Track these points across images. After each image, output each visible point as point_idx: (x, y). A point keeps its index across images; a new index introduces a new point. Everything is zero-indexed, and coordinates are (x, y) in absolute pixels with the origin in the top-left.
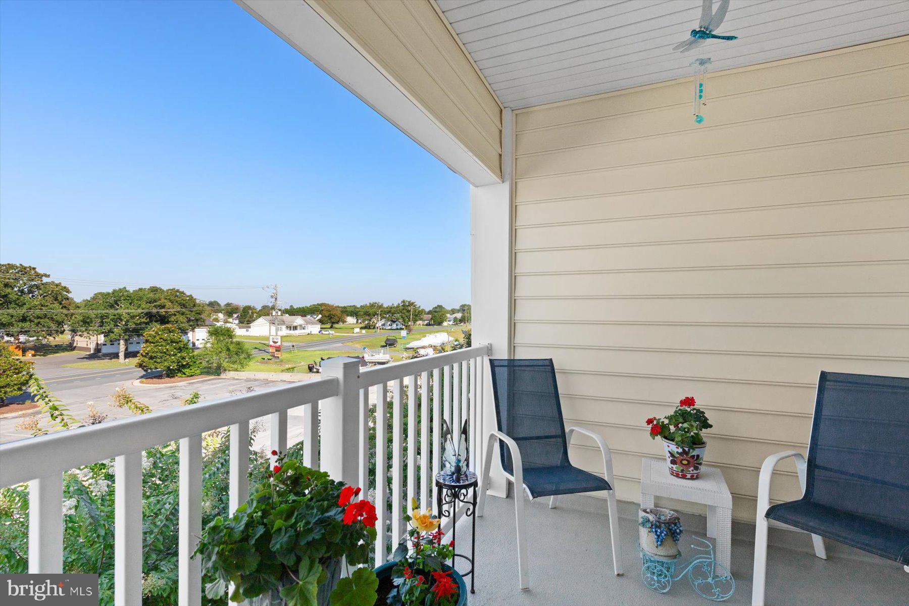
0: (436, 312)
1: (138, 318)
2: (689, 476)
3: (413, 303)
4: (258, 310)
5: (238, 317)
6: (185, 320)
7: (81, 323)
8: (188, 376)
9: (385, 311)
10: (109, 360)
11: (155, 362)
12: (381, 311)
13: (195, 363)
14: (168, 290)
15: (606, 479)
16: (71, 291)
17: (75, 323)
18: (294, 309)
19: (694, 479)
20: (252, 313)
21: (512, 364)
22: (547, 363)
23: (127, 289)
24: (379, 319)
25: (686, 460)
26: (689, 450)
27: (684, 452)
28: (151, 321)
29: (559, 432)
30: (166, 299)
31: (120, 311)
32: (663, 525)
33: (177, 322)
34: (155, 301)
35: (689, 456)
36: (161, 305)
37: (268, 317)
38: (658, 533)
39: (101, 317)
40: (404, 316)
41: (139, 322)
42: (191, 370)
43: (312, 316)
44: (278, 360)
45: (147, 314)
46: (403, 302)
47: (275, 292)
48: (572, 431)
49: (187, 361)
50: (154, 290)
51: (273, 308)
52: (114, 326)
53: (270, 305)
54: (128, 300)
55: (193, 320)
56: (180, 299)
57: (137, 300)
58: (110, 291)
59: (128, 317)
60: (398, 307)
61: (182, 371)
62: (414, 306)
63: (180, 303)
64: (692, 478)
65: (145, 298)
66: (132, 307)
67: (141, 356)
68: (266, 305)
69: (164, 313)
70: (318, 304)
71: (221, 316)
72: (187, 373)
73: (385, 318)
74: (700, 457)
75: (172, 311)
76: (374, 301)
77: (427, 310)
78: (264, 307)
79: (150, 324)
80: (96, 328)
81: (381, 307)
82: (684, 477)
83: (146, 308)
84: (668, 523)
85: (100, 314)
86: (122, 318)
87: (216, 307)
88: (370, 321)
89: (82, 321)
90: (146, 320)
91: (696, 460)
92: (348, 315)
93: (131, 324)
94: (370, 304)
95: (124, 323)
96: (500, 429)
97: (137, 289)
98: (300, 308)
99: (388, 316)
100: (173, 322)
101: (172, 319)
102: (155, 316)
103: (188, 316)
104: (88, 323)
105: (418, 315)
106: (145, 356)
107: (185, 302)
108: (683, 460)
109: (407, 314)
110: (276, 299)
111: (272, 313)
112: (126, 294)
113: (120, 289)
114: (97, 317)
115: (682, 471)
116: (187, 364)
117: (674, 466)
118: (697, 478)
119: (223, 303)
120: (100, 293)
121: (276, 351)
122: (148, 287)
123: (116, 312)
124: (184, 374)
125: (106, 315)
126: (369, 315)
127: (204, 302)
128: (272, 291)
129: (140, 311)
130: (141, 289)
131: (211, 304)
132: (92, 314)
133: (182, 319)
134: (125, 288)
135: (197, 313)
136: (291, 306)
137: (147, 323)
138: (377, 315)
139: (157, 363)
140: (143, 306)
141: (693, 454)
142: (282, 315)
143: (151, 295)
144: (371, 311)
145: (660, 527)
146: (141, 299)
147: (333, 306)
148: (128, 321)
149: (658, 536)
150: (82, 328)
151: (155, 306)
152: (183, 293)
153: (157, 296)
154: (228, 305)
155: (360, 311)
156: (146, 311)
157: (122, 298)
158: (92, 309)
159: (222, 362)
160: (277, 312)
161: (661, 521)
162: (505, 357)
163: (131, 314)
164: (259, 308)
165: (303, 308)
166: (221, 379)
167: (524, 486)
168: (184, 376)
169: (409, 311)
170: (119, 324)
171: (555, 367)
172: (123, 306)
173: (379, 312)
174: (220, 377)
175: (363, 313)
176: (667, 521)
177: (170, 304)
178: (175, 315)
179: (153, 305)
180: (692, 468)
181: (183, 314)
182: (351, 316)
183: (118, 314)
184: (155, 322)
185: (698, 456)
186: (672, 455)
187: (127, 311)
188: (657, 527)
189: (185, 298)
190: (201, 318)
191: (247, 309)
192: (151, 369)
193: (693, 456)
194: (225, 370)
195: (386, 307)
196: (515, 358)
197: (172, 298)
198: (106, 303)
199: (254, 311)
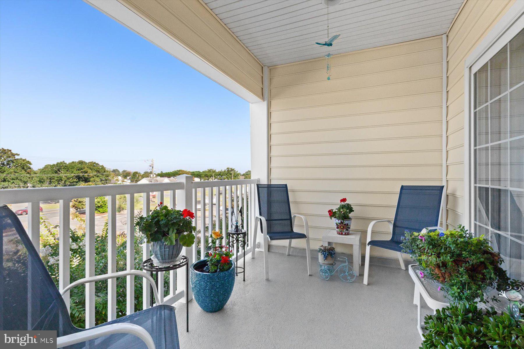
0: (247, 174)
1: (71, 179)
2: (344, 233)
3: (233, 169)
4: (142, 174)
5: (130, 178)
6: (99, 180)
7: (38, 182)
8: (101, 213)
9: (217, 174)
10: (55, 204)
11: (82, 204)
12: (215, 174)
13: (105, 205)
14: (89, 162)
15: (305, 234)
16: (32, 163)
17: (35, 182)
18: (163, 173)
19: (347, 235)
20: (139, 176)
21: (269, 187)
22: (284, 186)
23: (65, 162)
24: (214, 179)
25: (343, 226)
26: (343, 221)
27: (342, 223)
28: (79, 181)
29: (289, 218)
30: (88, 168)
31: (61, 175)
32: (326, 251)
33: (94, 181)
34: (82, 169)
35: (343, 224)
36: (85, 172)
37: (148, 178)
38: (324, 254)
39: (50, 178)
40: (228, 177)
41: (72, 181)
42: (103, 209)
43: (174, 178)
44: (154, 203)
45: (76, 177)
46: (228, 168)
47: (152, 163)
48: (295, 216)
49: (101, 204)
50: (81, 162)
51: (151, 173)
52: (58, 184)
53: (149, 171)
54: (66, 168)
55: (104, 180)
56: (96, 168)
57: (71, 169)
58: (55, 163)
59: (66, 178)
60: (225, 171)
61: (97, 210)
62: (234, 171)
63: (96, 170)
64: (345, 234)
65: (76, 168)
66: (68, 173)
67: (74, 201)
68: (147, 171)
69: (87, 176)
70: (177, 170)
71: (120, 178)
72: (100, 211)
73: (217, 178)
74: (349, 224)
75: (91, 175)
76: (211, 168)
77: (242, 174)
78: (146, 173)
79: (79, 182)
80: (47, 185)
81: (214, 171)
82: (342, 234)
83: (77, 173)
84: (329, 250)
85: (49, 177)
86: (62, 179)
87: (117, 173)
88: (208, 180)
89: (39, 181)
90: (76, 180)
91: (347, 226)
92: (195, 177)
93: (68, 183)
94: (208, 170)
95: (63, 182)
96: (260, 215)
97: (71, 162)
98: (166, 173)
99: (219, 177)
100: (92, 181)
101: (92, 179)
102: (81, 178)
103: (101, 178)
104: (42, 182)
105: (237, 175)
106: (76, 201)
107: (99, 170)
108: (341, 226)
109: (230, 176)
110: (153, 167)
111: (150, 176)
112: (64, 165)
113: (61, 162)
114: (47, 179)
115: (341, 231)
116: (101, 206)
117: (338, 230)
118: (348, 234)
119: (121, 171)
120: (49, 165)
121: (153, 197)
122: (77, 161)
123: (59, 176)
124: (99, 211)
125: (53, 177)
126: (207, 177)
127: (110, 170)
128: (150, 163)
129: (73, 175)
130: (73, 162)
131: (114, 171)
132: (45, 176)
133: (97, 179)
134: (64, 161)
135: (106, 176)
136: (162, 172)
137: (77, 182)
138: (212, 176)
139: (83, 205)
140: (75, 172)
141: (345, 223)
142: (156, 177)
143: (80, 166)
144: (209, 174)
145: (325, 252)
146: (73, 168)
147: (186, 171)
148: (65, 181)
149: (325, 255)
150: (39, 185)
151: (82, 172)
152: (98, 164)
153: (83, 166)
154: (124, 171)
155: (202, 174)
156: (77, 174)
157: (62, 167)
158: (44, 174)
159: (121, 204)
160: (153, 175)
161: (326, 249)
162: (266, 183)
163: (68, 177)
164: (142, 173)
165: (169, 173)
166: (120, 214)
167: (268, 236)
168: (99, 212)
169: (231, 174)
170: (60, 183)
171: (288, 188)
172: (63, 172)
173: (213, 175)
174: (120, 213)
175: (204, 175)
176: (329, 249)
177: (90, 170)
178: (93, 177)
179: (80, 171)
180: (345, 230)
181: (98, 177)
182: (197, 177)
183: (60, 177)
184: (82, 181)
185: (347, 224)
186: (337, 225)
187: (65, 175)
188: (324, 251)
189: (99, 167)
190: (109, 179)
191: (135, 174)
192: (80, 209)
193: (345, 224)
194: (123, 209)
195: (217, 172)
196: (271, 184)
197: (92, 167)
198: (53, 170)
199: (140, 175)
